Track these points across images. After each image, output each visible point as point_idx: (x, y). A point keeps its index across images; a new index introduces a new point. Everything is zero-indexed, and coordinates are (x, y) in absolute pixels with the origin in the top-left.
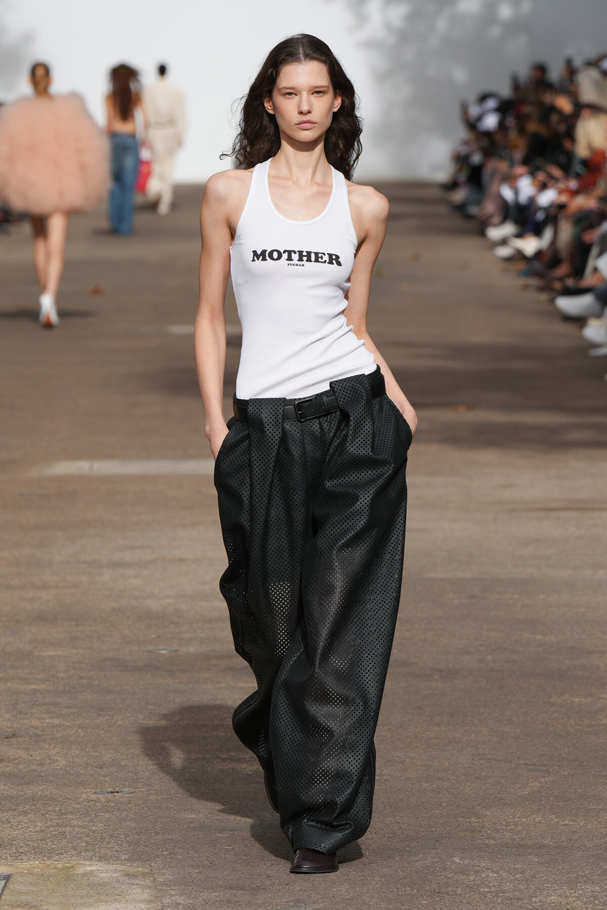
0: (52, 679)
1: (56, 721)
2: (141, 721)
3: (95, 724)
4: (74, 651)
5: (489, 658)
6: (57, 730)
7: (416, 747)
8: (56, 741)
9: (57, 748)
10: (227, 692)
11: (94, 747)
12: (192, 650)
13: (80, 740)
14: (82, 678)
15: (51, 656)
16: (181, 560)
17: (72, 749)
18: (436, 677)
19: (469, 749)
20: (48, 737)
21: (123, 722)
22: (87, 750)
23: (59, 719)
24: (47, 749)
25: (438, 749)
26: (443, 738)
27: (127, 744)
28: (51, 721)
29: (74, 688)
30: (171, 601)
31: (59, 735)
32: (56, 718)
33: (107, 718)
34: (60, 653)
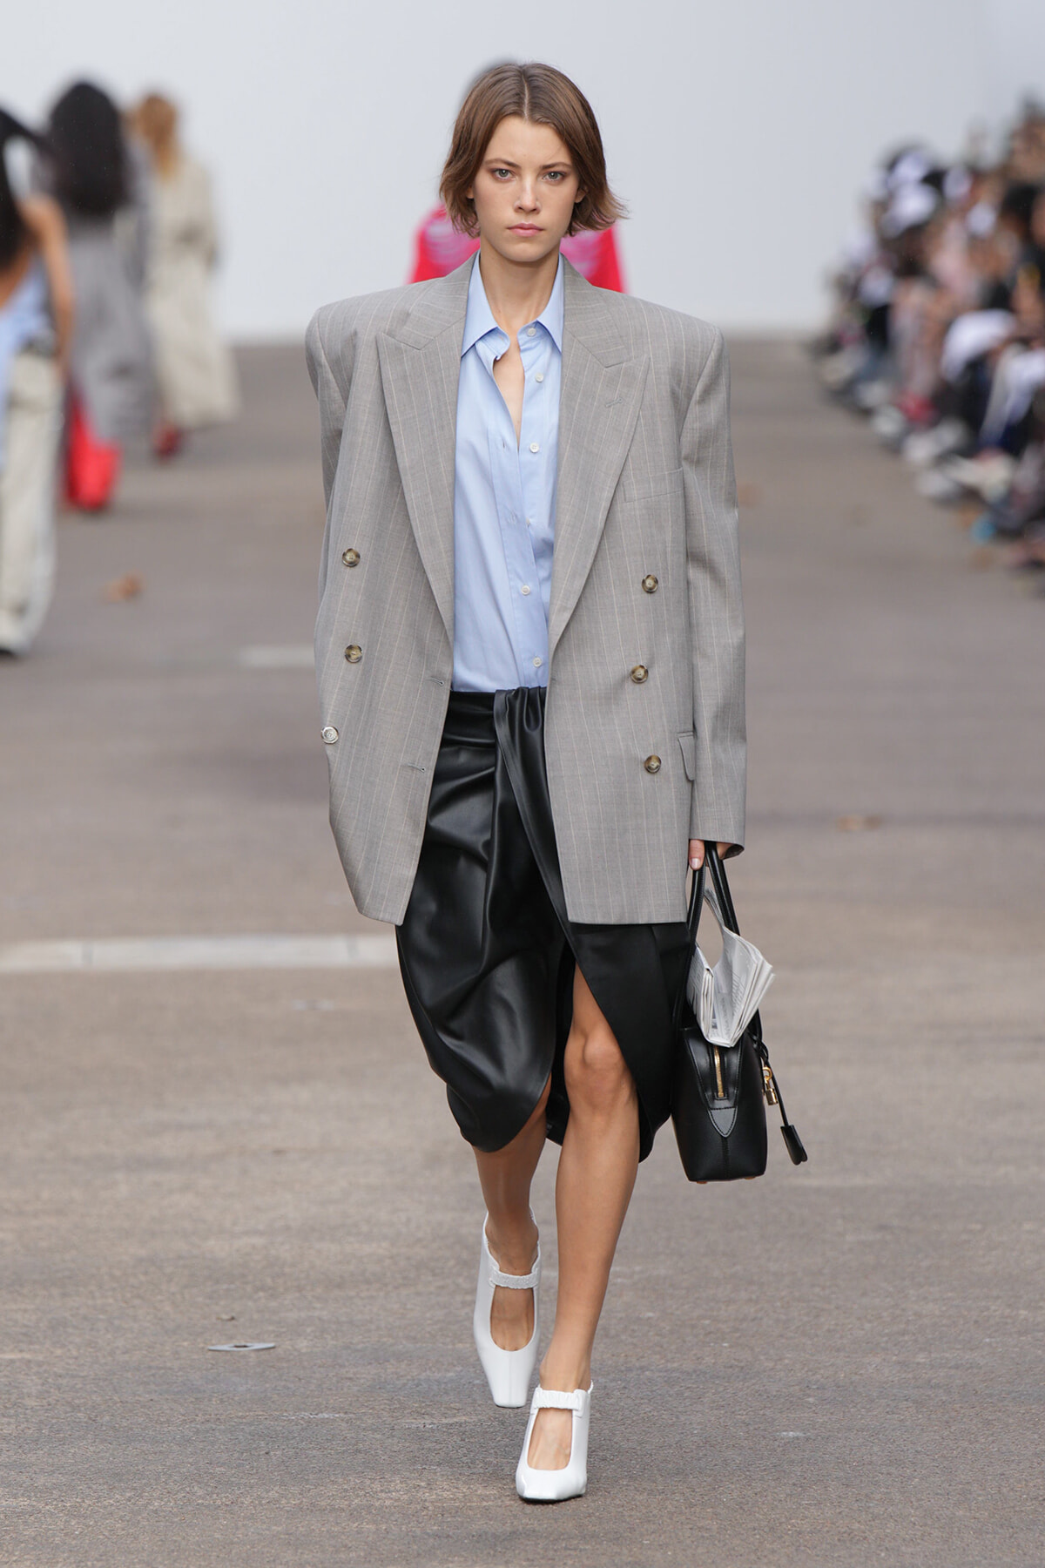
0: (12, 1412)
1: (23, 1502)
2: (200, 1501)
3: (105, 1507)
4: (59, 1352)
5: (921, 1358)
6: (25, 1522)
7: (773, 1552)
8: (23, 1545)
9: (27, 1560)
10: (378, 1436)
11: (104, 1558)
12: (303, 1345)
13: (74, 1542)
14: (76, 1408)
15: (12, 1361)
16: (278, 1152)
17: (58, 1562)
18: (811, 1400)
19: (883, 1554)
20: (8, 1537)
21: (163, 1503)
22: (89, 1563)
23: (29, 1498)
24: (6, 1563)
25: (818, 1556)
26: (828, 1532)
27: (173, 1551)
28: (12, 1502)
29: (58, 1431)
30: (258, 1241)
31: (30, 1532)
32: (23, 1495)
33: (128, 1495)
34: (27, 1356)
